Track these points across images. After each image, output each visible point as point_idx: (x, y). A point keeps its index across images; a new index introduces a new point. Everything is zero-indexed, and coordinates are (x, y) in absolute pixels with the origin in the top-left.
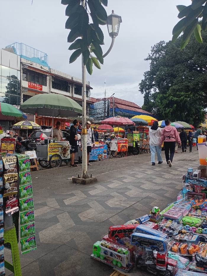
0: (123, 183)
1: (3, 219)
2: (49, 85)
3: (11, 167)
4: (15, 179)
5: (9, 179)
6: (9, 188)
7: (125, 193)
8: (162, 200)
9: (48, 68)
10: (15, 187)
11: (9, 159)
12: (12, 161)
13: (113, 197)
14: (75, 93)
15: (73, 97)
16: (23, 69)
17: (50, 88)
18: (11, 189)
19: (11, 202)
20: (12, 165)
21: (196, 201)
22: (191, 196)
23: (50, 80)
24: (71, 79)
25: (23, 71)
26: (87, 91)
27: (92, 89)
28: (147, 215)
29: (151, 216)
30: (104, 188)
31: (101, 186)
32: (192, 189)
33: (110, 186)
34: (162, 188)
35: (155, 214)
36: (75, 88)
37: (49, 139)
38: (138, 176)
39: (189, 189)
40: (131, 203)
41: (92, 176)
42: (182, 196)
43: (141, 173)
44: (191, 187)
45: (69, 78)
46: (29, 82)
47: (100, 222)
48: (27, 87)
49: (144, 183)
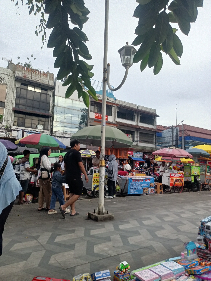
0: (139, 225)
2: (114, 115)
7: (128, 238)
8: (162, 254)
9: (114, 99)
13: (110, 240)
14: (140, 122)
15: (138, 125)
17: (115, 118)
21: (204, 263)
22: (203, 255)
23: (115, 110)
24: (137, 108)
25: (91, 103)
26: (153, 119)
27: (159, 117)
28: (108, 271)
29: (116, 273)
30: (113, 228)
31: (112, 225)
32: (206, 245)
33: (121, 227)
34: (180, 238)
35: (121, 271)
36: (140, 117)
37: (94, 169)
38: (166, 219)
39: (201, 244)
40: (121, 251)
41: (108, 213)
42: (186, 252)
43: (175, 214)
44: (204, 242)
45: (134, 107)
46: (95, 113)
47: (64, 268)
48: (94, 117)
49: (163, 228)
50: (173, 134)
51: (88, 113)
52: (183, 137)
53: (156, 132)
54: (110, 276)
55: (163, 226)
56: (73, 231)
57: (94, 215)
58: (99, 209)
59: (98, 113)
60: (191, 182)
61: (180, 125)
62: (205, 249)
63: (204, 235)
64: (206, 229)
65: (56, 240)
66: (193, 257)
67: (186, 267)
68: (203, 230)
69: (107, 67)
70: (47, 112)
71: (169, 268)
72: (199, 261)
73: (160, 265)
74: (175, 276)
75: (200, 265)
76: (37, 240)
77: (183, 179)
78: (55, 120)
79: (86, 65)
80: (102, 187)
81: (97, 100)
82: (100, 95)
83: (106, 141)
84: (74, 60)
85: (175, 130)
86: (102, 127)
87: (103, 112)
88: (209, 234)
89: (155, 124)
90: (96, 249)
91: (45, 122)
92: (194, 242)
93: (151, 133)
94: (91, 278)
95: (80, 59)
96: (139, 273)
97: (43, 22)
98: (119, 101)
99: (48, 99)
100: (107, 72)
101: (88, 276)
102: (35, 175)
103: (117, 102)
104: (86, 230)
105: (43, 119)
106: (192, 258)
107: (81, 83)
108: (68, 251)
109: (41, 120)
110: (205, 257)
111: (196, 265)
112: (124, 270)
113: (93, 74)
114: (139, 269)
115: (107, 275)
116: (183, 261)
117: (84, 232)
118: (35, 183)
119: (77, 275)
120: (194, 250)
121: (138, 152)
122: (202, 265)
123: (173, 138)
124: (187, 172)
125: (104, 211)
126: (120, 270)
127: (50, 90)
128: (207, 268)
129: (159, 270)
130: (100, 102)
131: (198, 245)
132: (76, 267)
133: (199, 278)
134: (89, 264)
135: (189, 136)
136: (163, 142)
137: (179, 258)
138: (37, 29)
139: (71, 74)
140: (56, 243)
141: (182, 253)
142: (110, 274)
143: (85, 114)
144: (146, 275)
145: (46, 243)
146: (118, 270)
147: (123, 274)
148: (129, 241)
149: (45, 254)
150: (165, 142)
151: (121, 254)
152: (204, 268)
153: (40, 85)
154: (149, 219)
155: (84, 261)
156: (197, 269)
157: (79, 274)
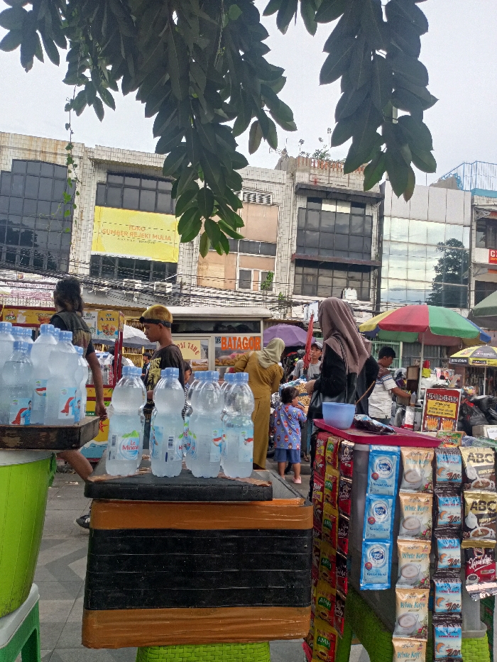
1: (460, 603)
3: (481, 474)
4: (490, 509)
5: (476, 504)
6: (476, 527)
10: (490, 530)
11: (478, 455)
12: (483, 461)
18: (480, 533)
19: (478, 566)
20: (484, 472)
25: (477, 224)
46: (491, 249)
51: (470, 250)
70: (365, 256)
91: (361, 281)
99: (367, 227)
102: (412, 408)
105: (357, 275)
109: (352, 278)
153: (349, 195)
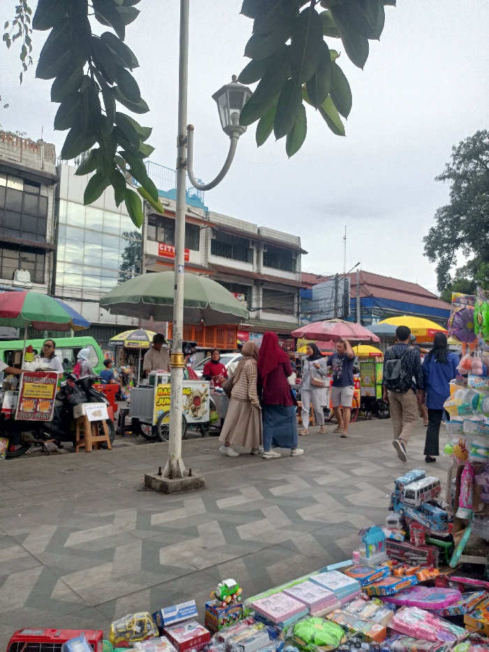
0: (262, 498)
2: (204, 247)
7: (238, 528)
8: (313, 557)
9: (203, 210)
13: (197, 535)
14: (265, 264)
15: (259, 273)
16: (150, 216)
17: (206, 255)
21: (400, 570)
22: (398, 553)
23: (207, 237)
24: (256, 232)
25: (149, 219)
26: (294, 258)
27: (307, 253)
28: (193, 602)
29: (211, 605)
30: (203, 506)
31: (201, 501)
32: (404, 533)
33: (222, 504)
34: (350, 521)
35: (222, 601)
36: (264, 253)
37: (158, 374)
38: (322, 481)
39: (394, 530)
40: (222, 557)
41: (192, 473)
42: (364, 550)
43: (341, 470)
44: (402, 526)
45: (251, 231)
46: (160, 242)
47: (88, 604)
48: (156, 253)
49: (315, 502)
50: (337, 291)
51: (143, 243)
52: (358, 300)
53: (298, 288)
54: (196, 614)
55: (315, 497)
56: (109, 520)
57: (158, 481)
58: (171, 466)
59: (167, 242)
60: (375, 398)
61: (353, 271)
62: (402, 540)
63: (401, 512)
64: (407, 497)
65: (69, 543)
66: (377, 559)
67: (364, 581)
68: (398, 501)
69: (186, 132)
70: (39, 237)
71: (327, 585)
72: (392, 567)
73: (308, 582)
74: (339, 603)
75: (393, 574)
76: (20, 544)
77: (359, 393)
78: (59, 258)
79: (135, 127)
80: (175, 415)
81: (161, 212)
82: (170, 201)
83: (185, 310)
84: (104, 113)
85: (341, 284)
86: (176, 276)
87: (178, 239)
88: (412, 508)
89: (297, 270)
90: (164, 557)
91: (35, 262)
92: (379, 526)
93: (288, 291)
94: (153, 622)
95: (118, 110)
96: (263, 603)
97: (24, 13)
98: (216, 215)
99: (42, 207)
100: (186, 145)
101: (146, 619)
102: (11, 392)
103: (212, 219)
104: (140, 513)
105: (31, 256)
106: (377, 561)
107: (124, 169)
108: (98, 565)
109: (25, 259)
110: (402, 559)
111: (385, 574)
112: (229, 599)
113: (151, 149)
114: (261, 594)
115: (190, 612)
116: (357, 570)
117: (135, 519)
118: (12, 410)
119: (121, 618)
120: (380, 544)
121: (259, 333)
122: (397, 574)
123: (336, 301)
124: (366, 378)
125: (183, 469)
126: (220, 599)
127: (47, 186)
128: (407, 580)
129: (305, 592)
130: (170, 217)
131: (388, 533)
132: (117, 601)
133: (391, 602)
134: (149, 591)
135: (372, 296)
136: (316, 311)
137: (349, 562)
138: (7, 31)
139: (96, 146)
140: (68, 548)
141: (355, 553)
142: (198, 610)
143: (136, 245)
144: (277, 606)
145: (43, 550)
146: (216, 600)
147: (227, 606)
148: (240, 533)
149: (41, 575)
150: (319, 310)
151: (220, 564)
152: (400, 580)
153: (21, 172)
154: (284, 482)
155: (138, 585)
156: (385, 584)
157: (124, 615)
